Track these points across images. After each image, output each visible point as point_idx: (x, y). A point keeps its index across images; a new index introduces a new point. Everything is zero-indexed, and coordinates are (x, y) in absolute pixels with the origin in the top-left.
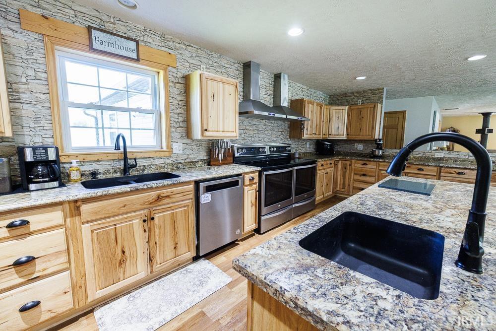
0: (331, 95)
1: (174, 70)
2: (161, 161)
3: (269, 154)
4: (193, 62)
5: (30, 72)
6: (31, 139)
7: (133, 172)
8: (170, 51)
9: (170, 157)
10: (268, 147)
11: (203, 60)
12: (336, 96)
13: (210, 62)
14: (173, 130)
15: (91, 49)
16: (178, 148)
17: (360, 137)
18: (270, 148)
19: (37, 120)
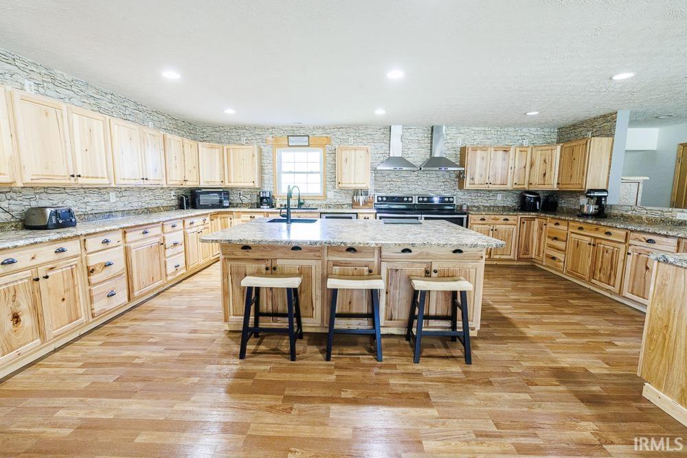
0: (560, 128)
1: (330, 146)
2: (320, 202)
3: (417, 203)
4: (344, 137)
5: (268, 161)
6: (268, 189)
7: (302, 207)
8: (328, 136)
9: (324, 200)
10: (417, 196)
11: (351, 134)
12: (564, 129)
13: (357, 134)
14: (328, 183)
15: (289, 146)
16: (331, 195)
17: (570, 186)
18: (419, 197)
19: (269, 181)
